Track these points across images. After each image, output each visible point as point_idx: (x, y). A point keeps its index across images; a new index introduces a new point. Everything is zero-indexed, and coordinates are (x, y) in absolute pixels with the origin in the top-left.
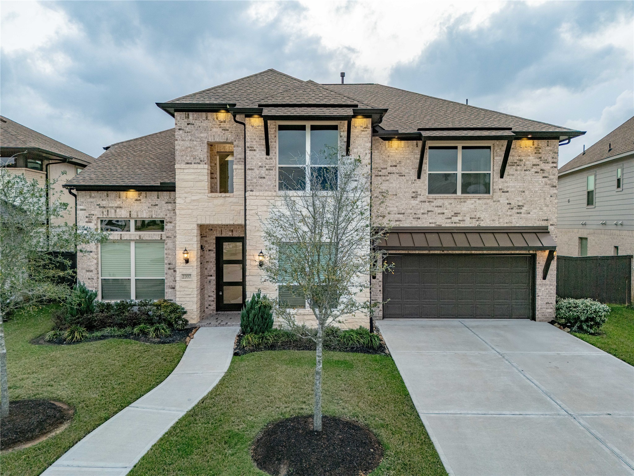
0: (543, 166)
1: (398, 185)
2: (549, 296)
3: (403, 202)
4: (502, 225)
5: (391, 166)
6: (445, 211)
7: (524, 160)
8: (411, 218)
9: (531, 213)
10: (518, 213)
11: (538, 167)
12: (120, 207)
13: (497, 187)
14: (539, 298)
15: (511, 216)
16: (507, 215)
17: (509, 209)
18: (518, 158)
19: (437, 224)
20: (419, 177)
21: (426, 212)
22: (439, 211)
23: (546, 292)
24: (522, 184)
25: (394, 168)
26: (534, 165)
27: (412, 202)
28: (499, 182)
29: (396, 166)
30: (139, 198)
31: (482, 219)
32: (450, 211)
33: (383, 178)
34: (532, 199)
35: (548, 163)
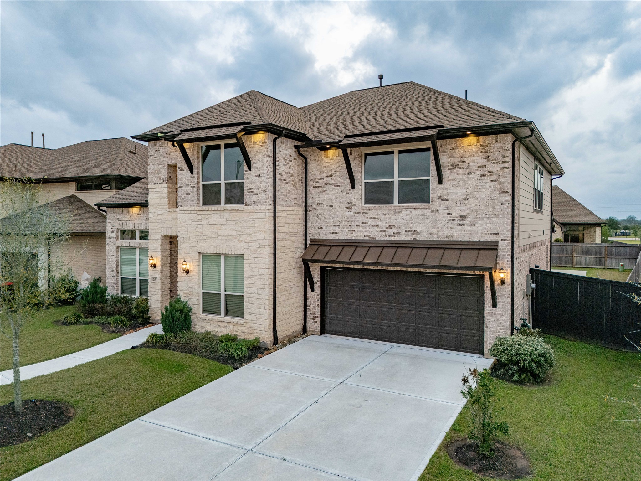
0: (490, 167)
1: (334, 196)
2: (501, 329)
3: (338, 213)
4: (441, 240)
5: (327, 176)
6: (380, 223)
7: (467, 162)
8: (346, 230)
9: (476, 225)
10: (460, 225)
11: (484, 169)
12: (129, 221)
13: (435, 195)
14: (488, 330)
15: (451, 228)
16: (447, 228)
17: (450, 220)
18: (459, 159)
19: (371, 237)
20: (353, 187)
21: (360, 224)
22: (373, 223)
23: (496, 323)
24: (465, 191)
25: (330, 178)
26: (479, 167)
27: (347, 213)
28: (438, 189)
29: (331, 176)
30: (139, 213)
31: (419, 231)
32: (385, 223)
33: (321, 189)
34: (477, 208)
35: (497, 163)
